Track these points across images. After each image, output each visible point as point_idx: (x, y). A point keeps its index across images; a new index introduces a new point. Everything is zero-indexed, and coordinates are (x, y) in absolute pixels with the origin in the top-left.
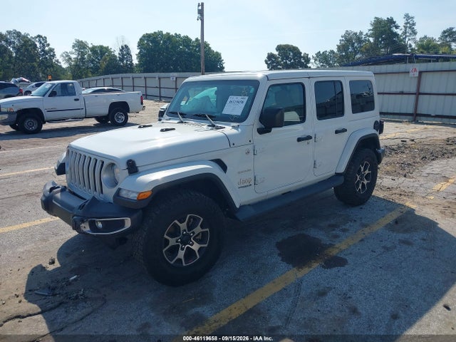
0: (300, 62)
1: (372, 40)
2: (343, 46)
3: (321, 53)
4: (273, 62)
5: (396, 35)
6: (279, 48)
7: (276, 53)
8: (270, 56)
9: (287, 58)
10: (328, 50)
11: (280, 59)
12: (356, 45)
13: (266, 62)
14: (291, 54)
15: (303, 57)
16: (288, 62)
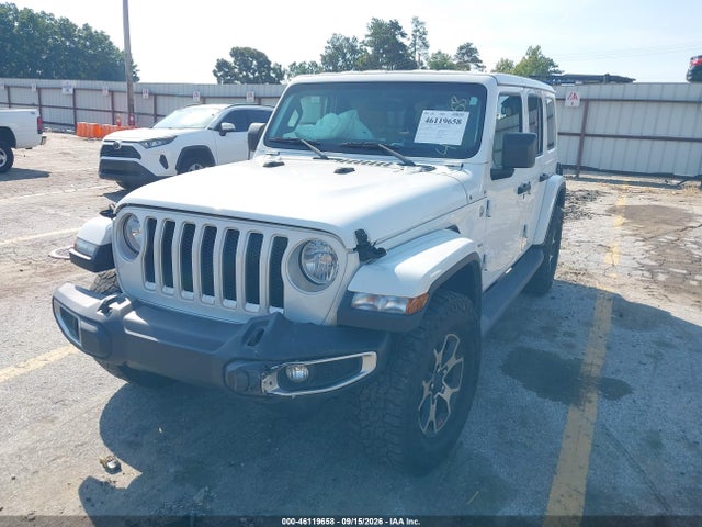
0: (268, 75)
1: (370, 50)
2: (330, 55)
3: (297, 64)
4: (226, 74)
5: (403, 46)
6: (235, 53)
7: (231, 60)
8: (222, 65)
9: (248, 68)
10: (308, 62)
11: (236, 70)
12: (348, 56)
13: (215, 73)
14: (255, 62)
15: (274, 70)
16: (251, 76)
